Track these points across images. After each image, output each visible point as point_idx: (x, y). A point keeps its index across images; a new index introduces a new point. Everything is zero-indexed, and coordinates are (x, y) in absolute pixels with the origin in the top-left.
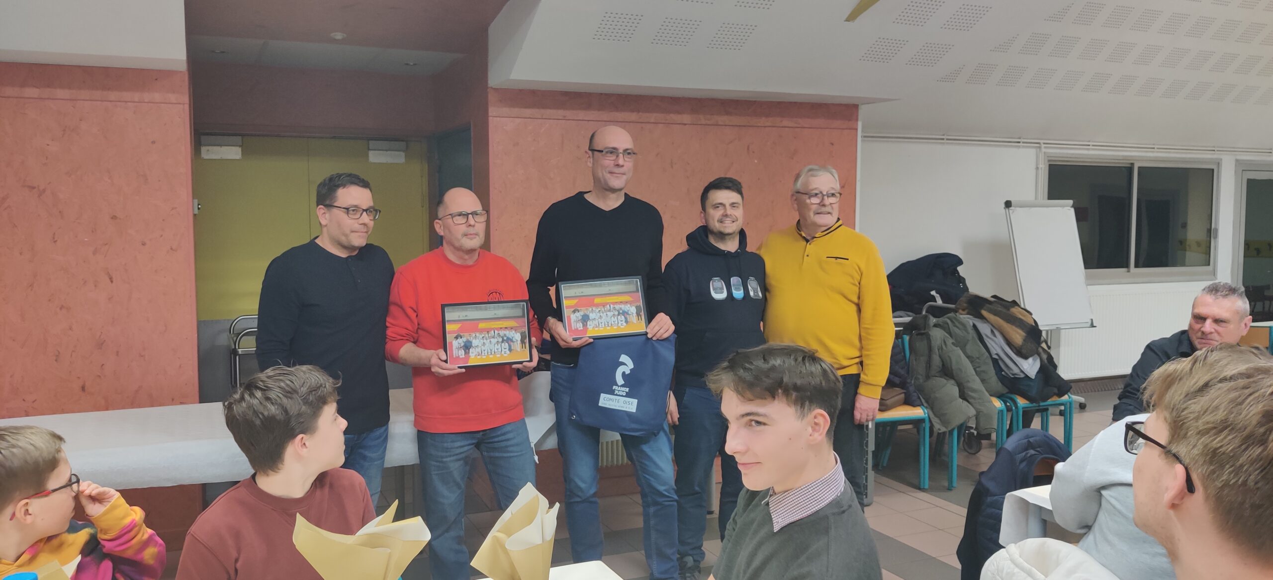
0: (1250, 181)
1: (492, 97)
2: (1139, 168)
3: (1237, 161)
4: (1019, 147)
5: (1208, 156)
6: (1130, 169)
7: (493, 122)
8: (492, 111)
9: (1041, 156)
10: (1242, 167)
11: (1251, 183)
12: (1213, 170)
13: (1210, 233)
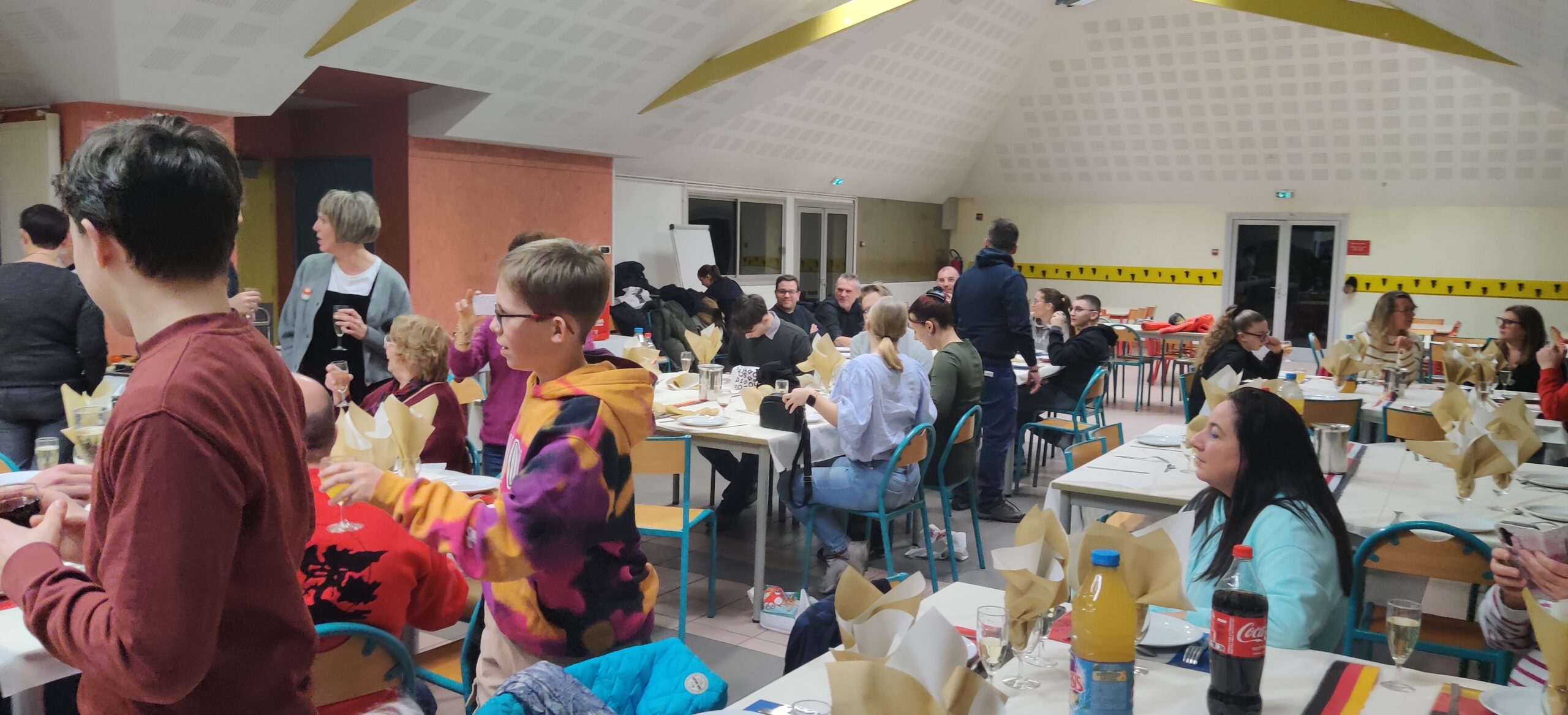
0: (802, 213)
1: (411, 143)
2: (741, 203)
3: (795, 199)
4: (671, 184)
5: (779, 195)
6: (735, 203)
7: (411, 160)
8: (410, 152)
9: (686, 192)
10: (799, 204)
11: (804, 215)
12: (781, 205)
13: (781, 250)
